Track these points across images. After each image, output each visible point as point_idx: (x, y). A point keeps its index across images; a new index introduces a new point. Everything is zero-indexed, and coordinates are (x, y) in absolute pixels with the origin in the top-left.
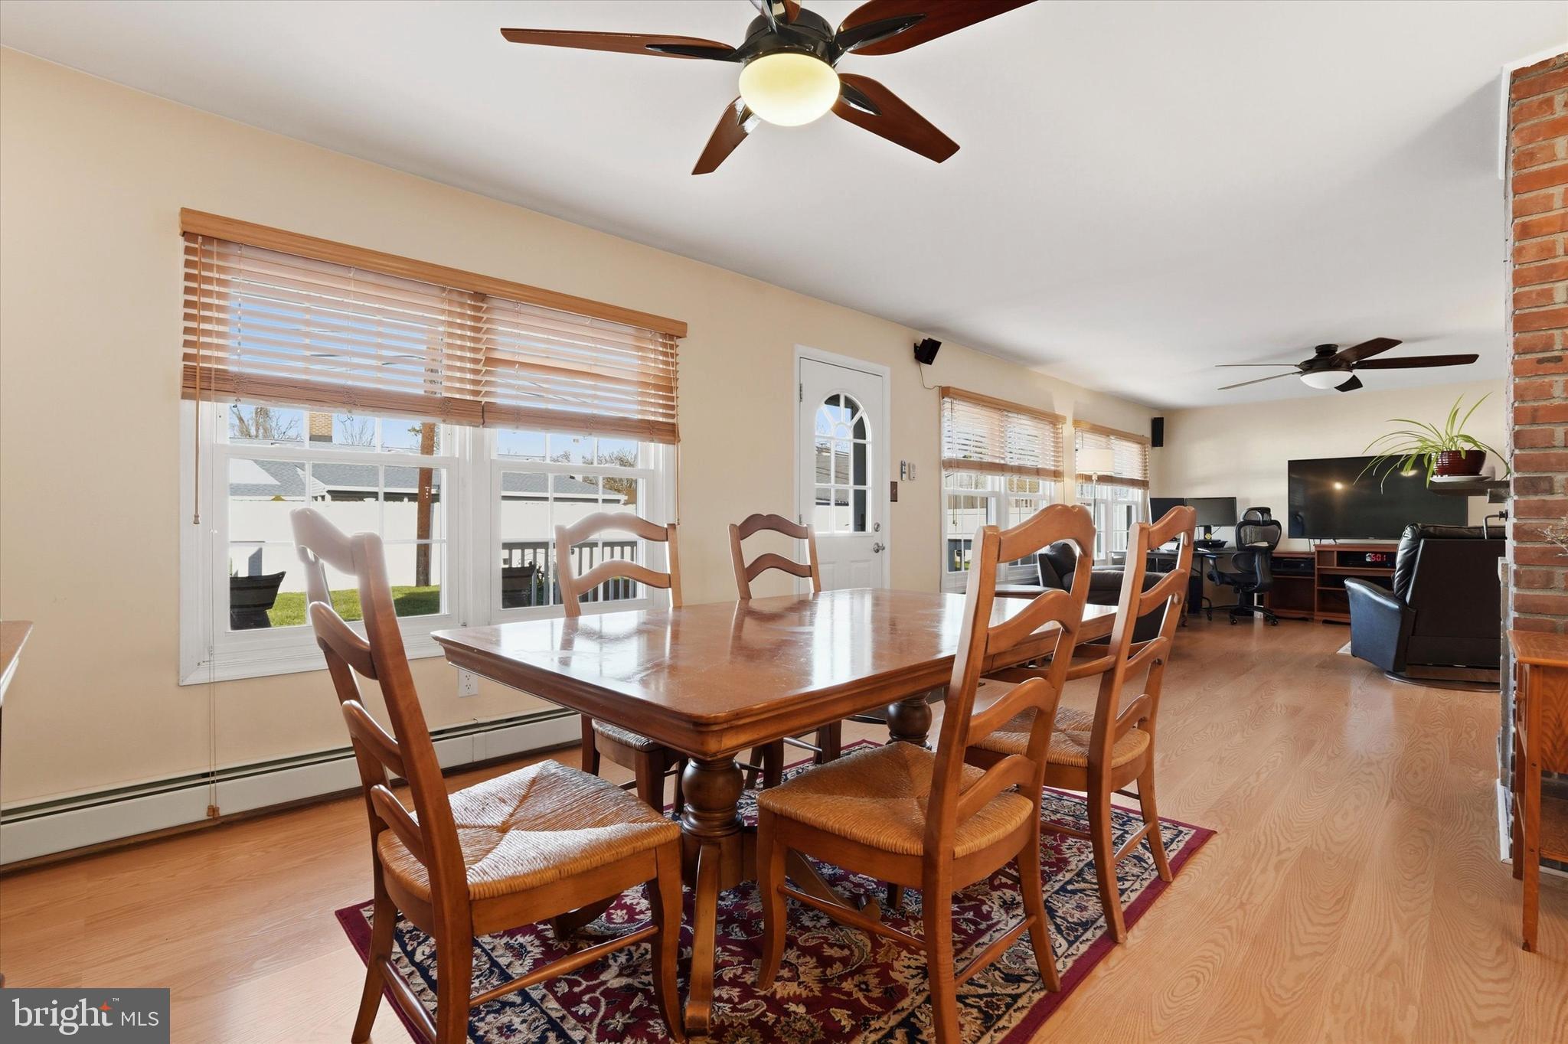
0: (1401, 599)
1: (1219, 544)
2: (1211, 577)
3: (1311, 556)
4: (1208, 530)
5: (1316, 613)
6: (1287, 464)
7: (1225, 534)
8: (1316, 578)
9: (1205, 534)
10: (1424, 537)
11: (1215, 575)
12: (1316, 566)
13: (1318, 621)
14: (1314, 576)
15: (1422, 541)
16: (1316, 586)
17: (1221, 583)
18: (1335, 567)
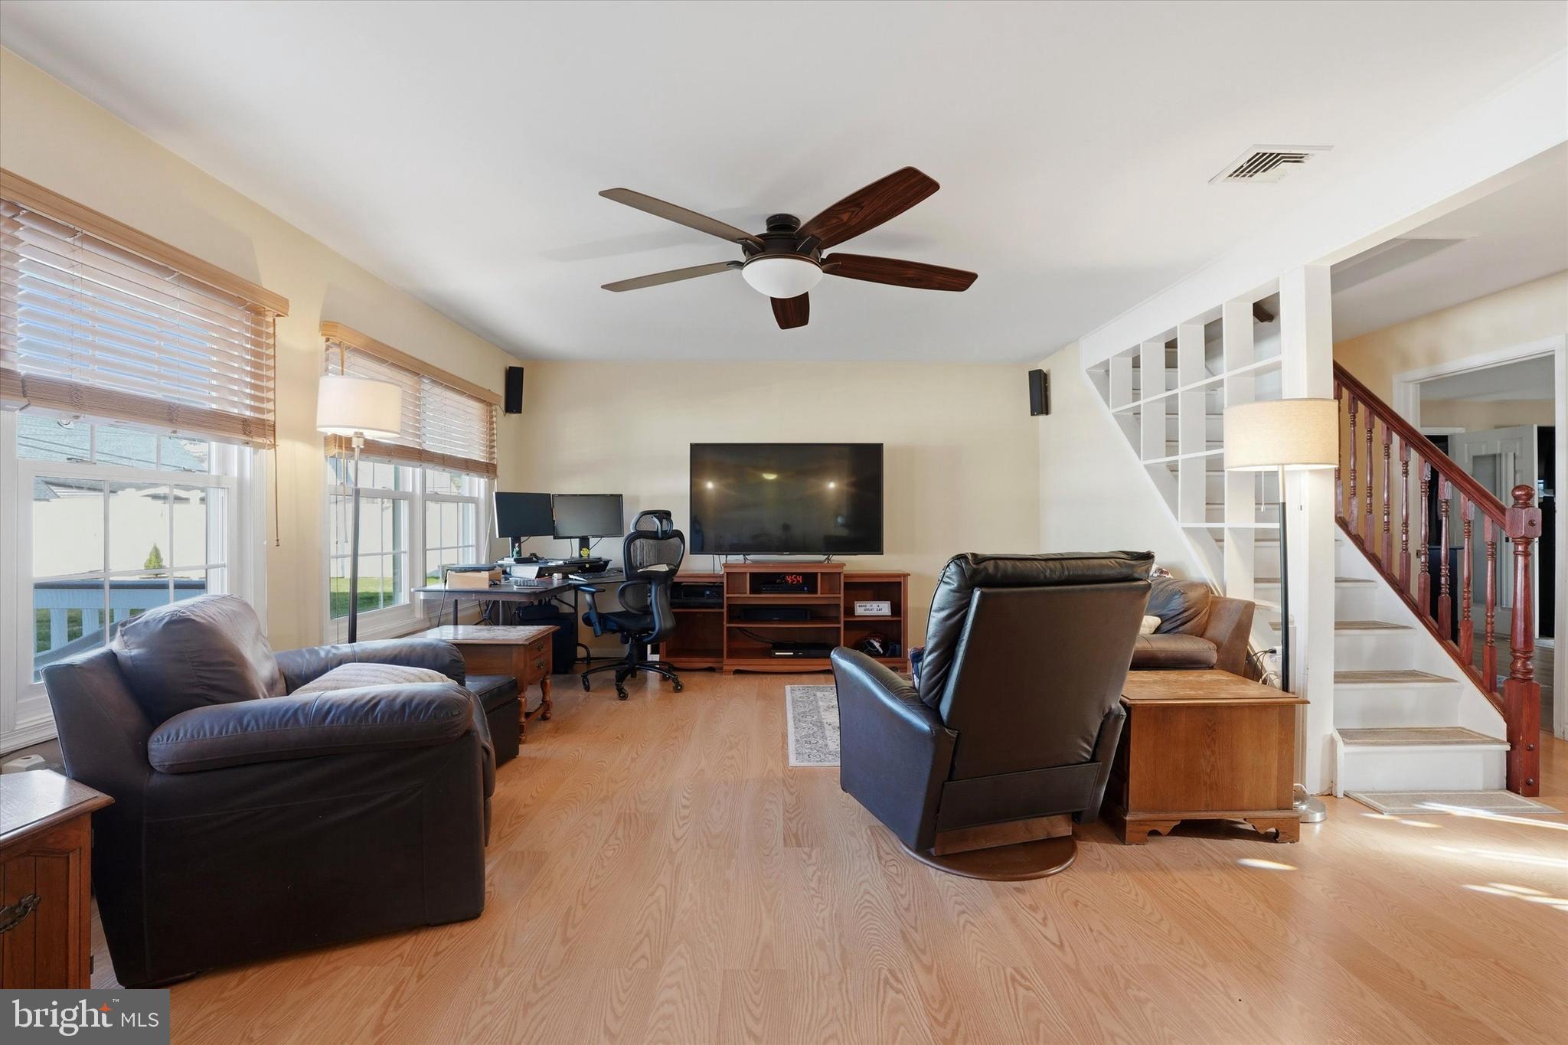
0: (930, 709)
1: (597, 567)
2: (587, 620)
3: (719, 580)
4: (584, 542)
5: (726, 661)
6: (689, 447)
7: (609, 550)
8: (725, 610)
9: (581, 550)
10: (980, 585)
11: (594, 618)
12: (726, 595)
13: (728, 672)
14: (723, 608)
15: (977, 594)
16: (725, 623)
17: (602, 633)
18: (748, 595)
